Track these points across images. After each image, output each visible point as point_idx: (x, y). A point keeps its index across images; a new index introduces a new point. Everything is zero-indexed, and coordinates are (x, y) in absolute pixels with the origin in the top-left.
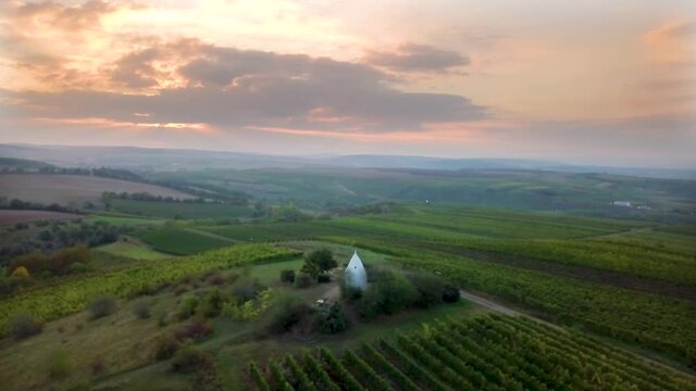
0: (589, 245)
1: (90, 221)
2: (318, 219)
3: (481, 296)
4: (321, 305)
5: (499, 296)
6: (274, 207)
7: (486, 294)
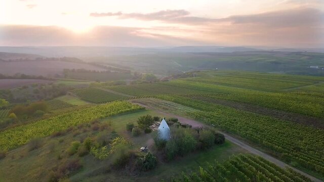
0: (299, 97)
1: (56, 83)
2: (162, 81)
3: (237, 138)
4: (143, 151)
5: (247, 138)
6: (143, 74)
7: (240, 137)
